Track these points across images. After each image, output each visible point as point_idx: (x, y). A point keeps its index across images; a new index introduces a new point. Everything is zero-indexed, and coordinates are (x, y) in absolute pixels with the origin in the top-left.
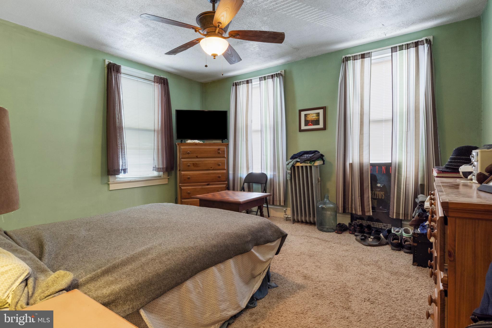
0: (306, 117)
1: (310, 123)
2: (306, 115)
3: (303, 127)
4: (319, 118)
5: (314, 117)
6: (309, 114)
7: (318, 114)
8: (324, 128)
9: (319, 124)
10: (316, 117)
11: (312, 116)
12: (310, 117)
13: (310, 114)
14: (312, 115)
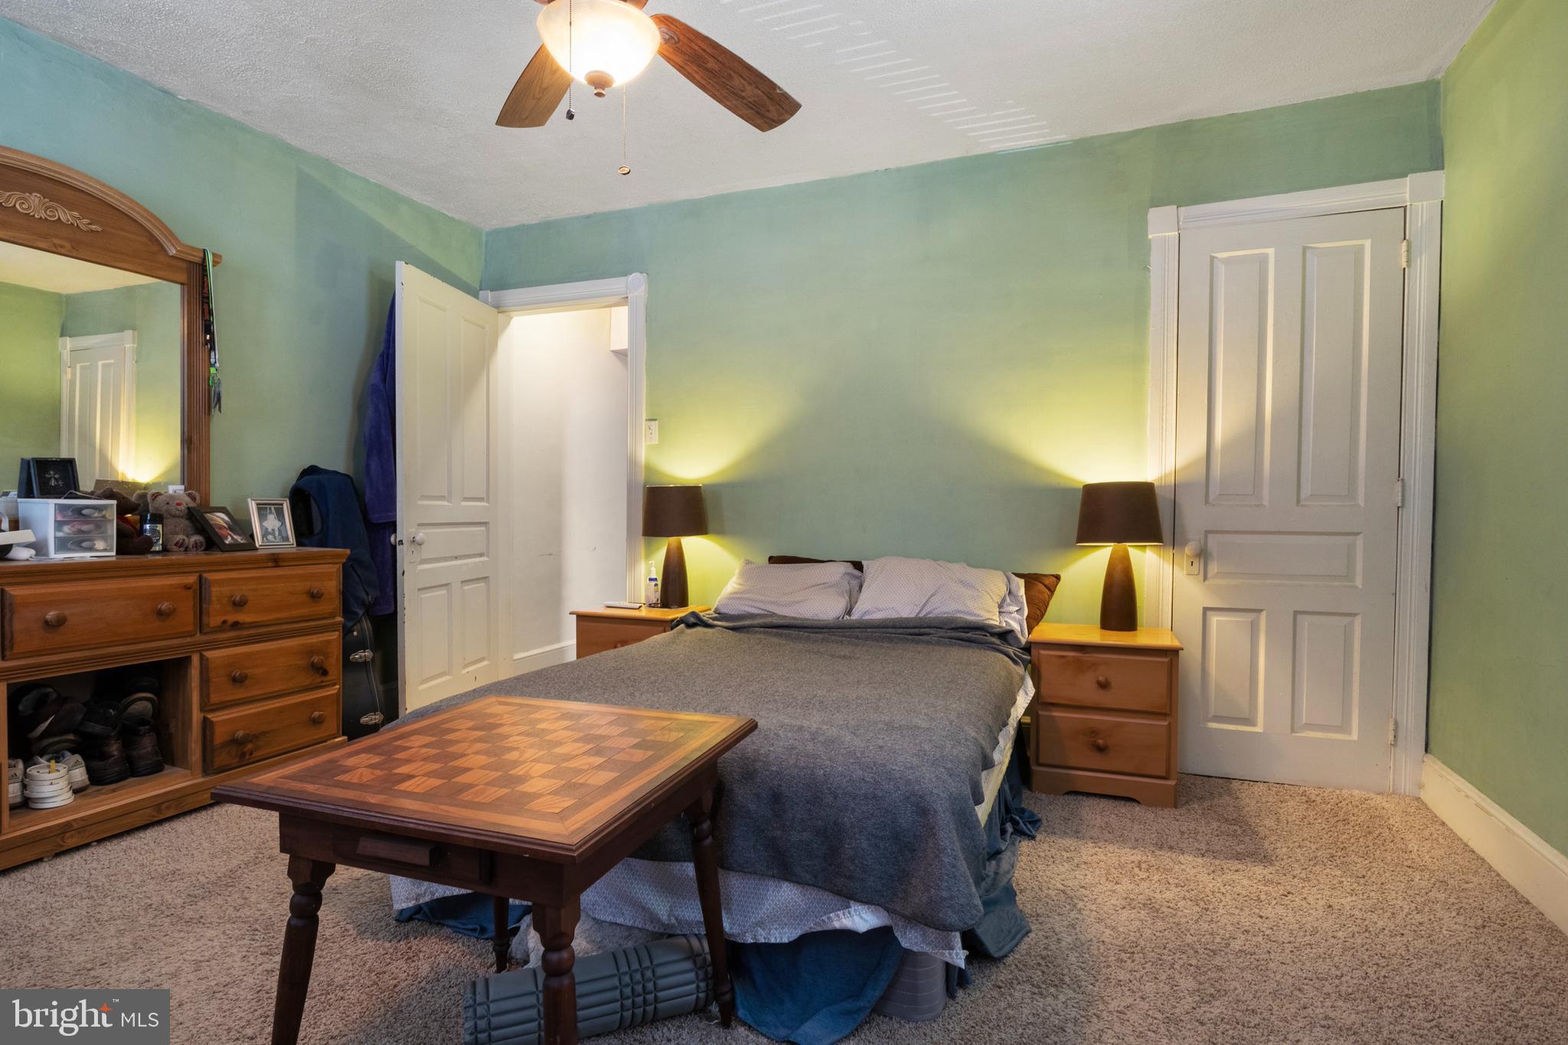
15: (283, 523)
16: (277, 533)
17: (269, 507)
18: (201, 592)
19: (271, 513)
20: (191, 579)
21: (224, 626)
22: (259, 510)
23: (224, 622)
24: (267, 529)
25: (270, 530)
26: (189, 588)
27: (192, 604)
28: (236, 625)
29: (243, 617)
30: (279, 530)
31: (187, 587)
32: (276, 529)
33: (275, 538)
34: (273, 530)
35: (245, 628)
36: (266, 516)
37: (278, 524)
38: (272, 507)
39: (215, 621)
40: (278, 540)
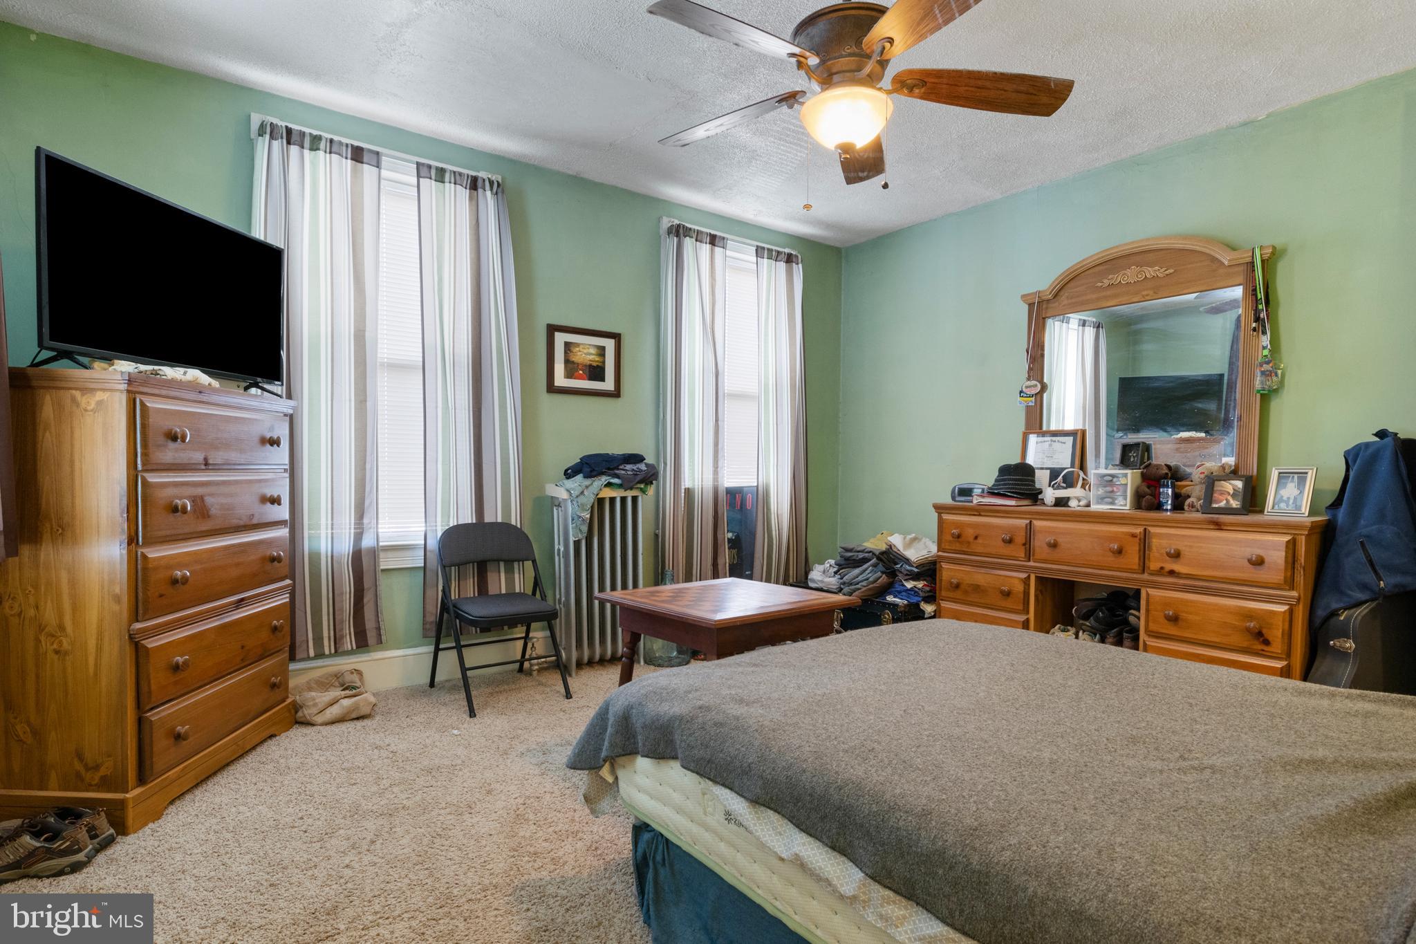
0: (569, 350)
1: (581, 372)
2: (568, 345)
3: (560, 380)
4: (604, 362)
5: (591, 357)
6: (577, 345)
7: (602, 351)
8: (616, 394)
9: (602, 379)
10: (597, 359)
11: (585, 351)
12: (579, 353)
13: (581, 346)
14: (586, 349)
15: (1302, 492)
16: (1291, 501)
17: (1291, 475)
18: (1144, 541)
19: (1292, 481)
20: (1139, 530)
21: (1161, 571)
22: (1279, 478)
23: (1162, 568)
24: (1282, 497)
25: (1285, 498)
26: (1136, 537)
27: (1138, 549)
28: (1172, 573)
29: (1177, 567)
30: (1295, 498)
31: (1134, 536)
32: (1292, 498)
33: (1287, 506)
34: (1289, 498)
35: (1181, 578)
36: (1285, 484)
37: (1296, 492)
38: (1296, 476)
39: (1154, 565)
40: (1290, 508)
